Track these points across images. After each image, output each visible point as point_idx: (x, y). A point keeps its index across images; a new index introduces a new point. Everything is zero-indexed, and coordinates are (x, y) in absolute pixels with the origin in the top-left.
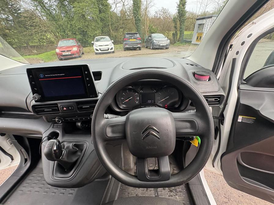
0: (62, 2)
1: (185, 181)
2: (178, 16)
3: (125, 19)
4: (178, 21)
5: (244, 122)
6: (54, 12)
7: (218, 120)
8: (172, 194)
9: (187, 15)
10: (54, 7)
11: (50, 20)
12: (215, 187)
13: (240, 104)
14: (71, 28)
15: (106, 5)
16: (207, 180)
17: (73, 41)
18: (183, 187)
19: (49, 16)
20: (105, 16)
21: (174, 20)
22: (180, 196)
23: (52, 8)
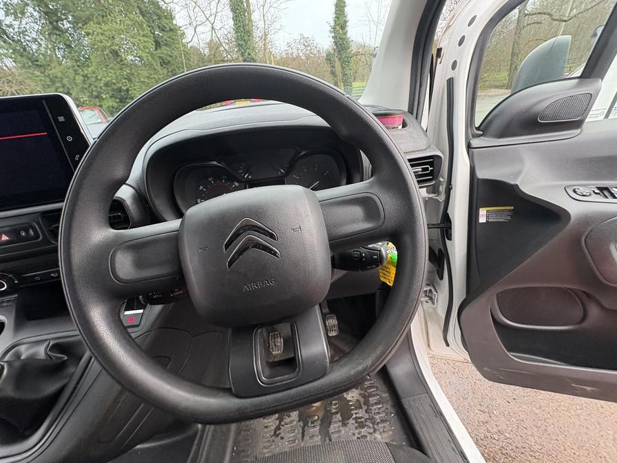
0: (55, 23)
1: (371, 367)
2: (334, 49)
3: (220, 59)
4: (337, 59)
5: (492, 220)
6: (34, 47)
7: (439, 230)
8: (364, 431)
9: (353, 49)
10: (34, 35)
11: (24, 66)
12: (458, 393)
13: (478, 179)
14: (85, 84)
15: (171, 30)
16: (439, 383)
17: (93, 113)
18: (389, 407)
19: (22, 56)
20: (170, 53)
21: (329, 58)
22: (384, 431)
23: (27, 38)
